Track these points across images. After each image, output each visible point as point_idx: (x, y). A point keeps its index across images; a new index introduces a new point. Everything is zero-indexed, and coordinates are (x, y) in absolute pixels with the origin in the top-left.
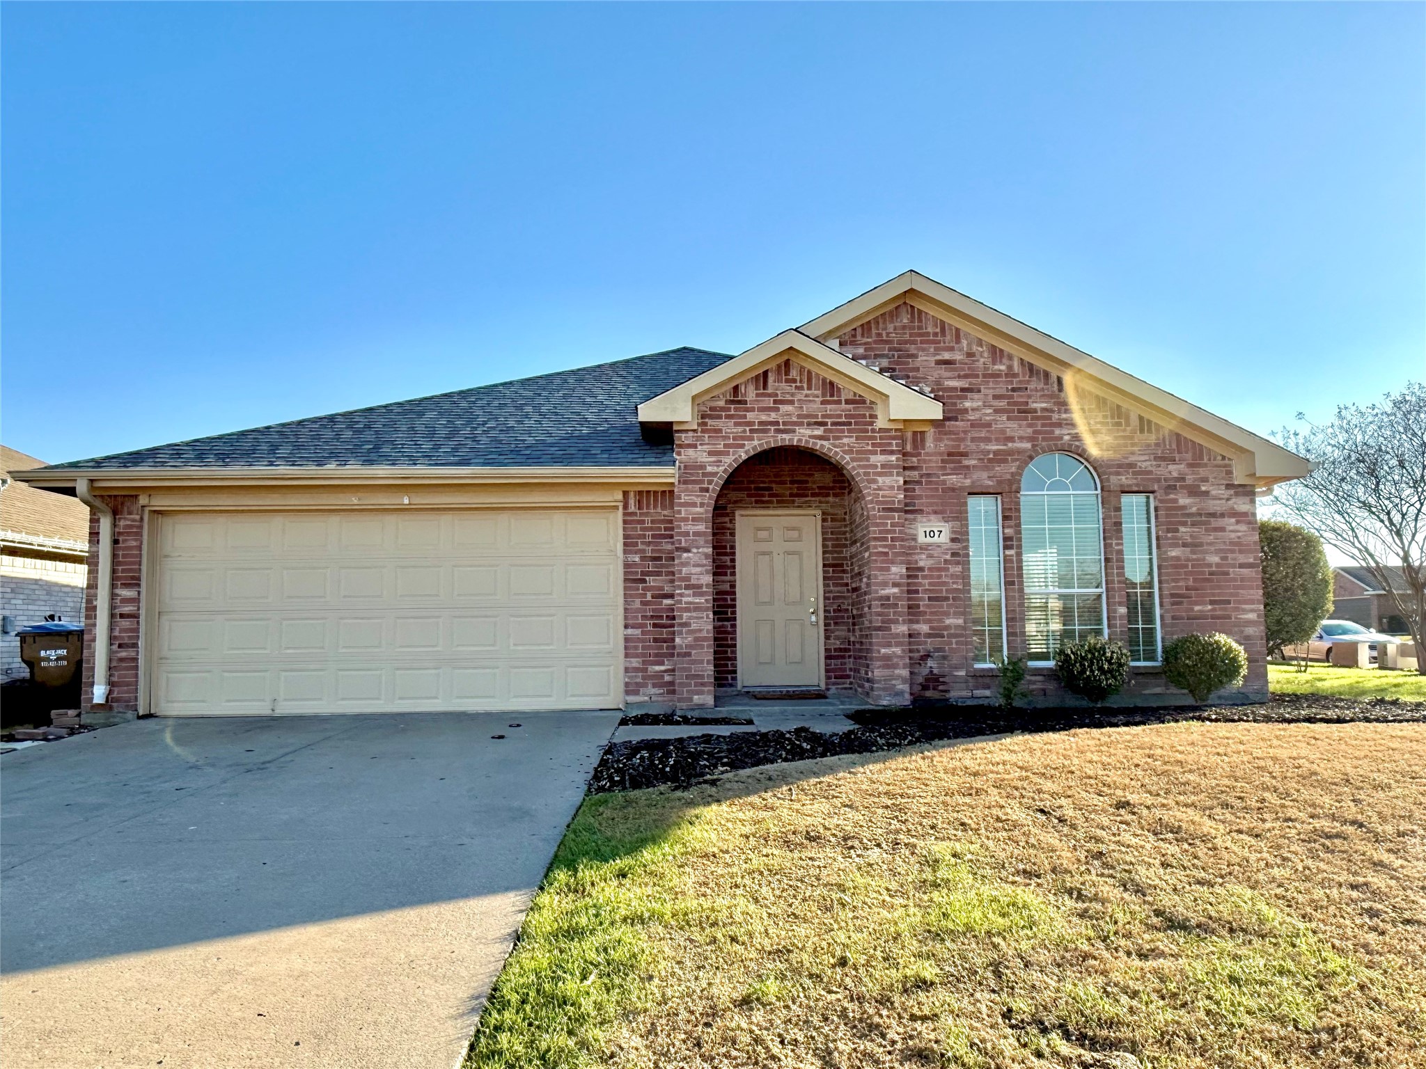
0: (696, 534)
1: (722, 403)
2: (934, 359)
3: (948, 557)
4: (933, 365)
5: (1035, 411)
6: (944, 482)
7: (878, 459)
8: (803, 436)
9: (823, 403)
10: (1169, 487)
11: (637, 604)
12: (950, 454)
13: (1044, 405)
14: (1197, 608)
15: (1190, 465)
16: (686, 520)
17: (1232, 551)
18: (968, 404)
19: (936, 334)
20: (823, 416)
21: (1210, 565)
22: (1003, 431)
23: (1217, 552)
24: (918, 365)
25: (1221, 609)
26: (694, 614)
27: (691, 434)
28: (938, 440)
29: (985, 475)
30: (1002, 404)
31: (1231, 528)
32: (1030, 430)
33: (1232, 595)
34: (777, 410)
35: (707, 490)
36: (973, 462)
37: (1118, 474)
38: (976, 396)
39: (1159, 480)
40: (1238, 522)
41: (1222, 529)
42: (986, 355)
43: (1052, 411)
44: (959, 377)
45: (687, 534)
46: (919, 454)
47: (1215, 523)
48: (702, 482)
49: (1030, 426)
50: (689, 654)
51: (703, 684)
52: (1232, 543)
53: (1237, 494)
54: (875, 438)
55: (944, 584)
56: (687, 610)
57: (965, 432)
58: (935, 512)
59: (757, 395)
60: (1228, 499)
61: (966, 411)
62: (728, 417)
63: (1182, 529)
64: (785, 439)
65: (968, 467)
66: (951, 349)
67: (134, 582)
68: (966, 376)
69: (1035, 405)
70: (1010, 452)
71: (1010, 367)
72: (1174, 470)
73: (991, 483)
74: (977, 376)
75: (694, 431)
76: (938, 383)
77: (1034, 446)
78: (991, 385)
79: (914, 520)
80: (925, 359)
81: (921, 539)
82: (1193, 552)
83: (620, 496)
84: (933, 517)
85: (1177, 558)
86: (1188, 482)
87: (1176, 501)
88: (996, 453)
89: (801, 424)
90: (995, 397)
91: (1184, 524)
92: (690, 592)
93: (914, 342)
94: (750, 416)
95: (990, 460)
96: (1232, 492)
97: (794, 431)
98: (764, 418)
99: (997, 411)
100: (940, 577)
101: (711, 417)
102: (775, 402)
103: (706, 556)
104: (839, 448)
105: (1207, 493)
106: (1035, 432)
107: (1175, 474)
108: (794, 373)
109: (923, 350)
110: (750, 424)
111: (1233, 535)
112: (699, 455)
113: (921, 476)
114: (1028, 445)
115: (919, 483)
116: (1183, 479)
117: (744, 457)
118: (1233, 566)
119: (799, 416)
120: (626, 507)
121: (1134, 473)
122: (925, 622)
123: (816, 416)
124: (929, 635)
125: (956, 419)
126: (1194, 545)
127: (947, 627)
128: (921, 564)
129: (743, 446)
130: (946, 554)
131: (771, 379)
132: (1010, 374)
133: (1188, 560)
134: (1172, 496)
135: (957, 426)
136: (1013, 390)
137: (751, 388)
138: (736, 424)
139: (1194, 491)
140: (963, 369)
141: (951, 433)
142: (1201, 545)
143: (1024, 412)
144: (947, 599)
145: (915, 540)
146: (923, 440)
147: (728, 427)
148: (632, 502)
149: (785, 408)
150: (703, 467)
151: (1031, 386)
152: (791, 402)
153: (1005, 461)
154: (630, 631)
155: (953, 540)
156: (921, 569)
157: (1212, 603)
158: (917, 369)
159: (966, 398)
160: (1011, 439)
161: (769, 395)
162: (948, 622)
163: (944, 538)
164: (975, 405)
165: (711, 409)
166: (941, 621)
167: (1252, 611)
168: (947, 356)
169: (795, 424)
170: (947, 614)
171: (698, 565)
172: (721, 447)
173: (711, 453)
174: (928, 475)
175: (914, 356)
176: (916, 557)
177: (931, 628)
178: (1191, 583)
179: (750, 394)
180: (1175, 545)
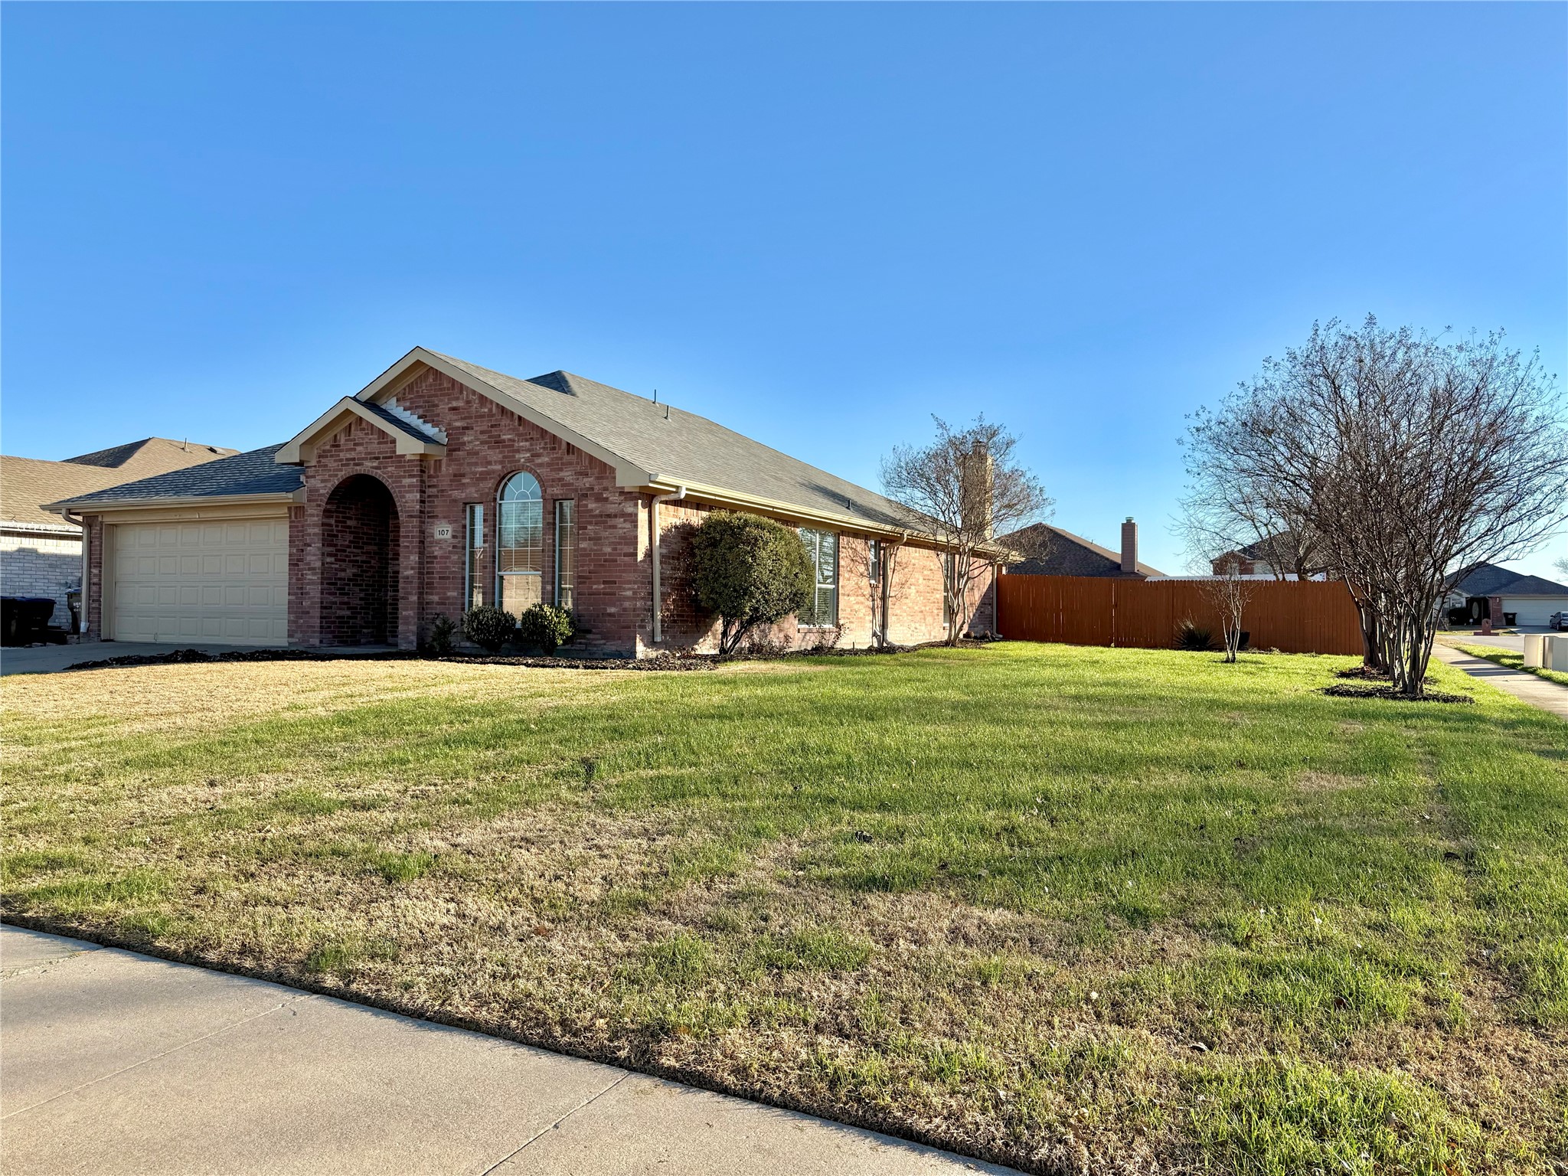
0: (314, 534)
1: (328, 447)
2: (447, 407)
3: (451, 549)
4: (447, 411)
5: (504, 441)
6: (450, 496)
7: (407, 481)
8: (368, 467)
9: (378, 443)
10: (583, 495)
11: (294, 581)
12: (455, 475)
13: (509, 437)
14: (595, 587)
15: (598, 478)
16: (309, 525)
17: (620, 543)
18: (466, 439)
19: (448, 389)
20: (379, 453)
21: (605, 554)
22: (485, 457)
23: (611, 544)
24: (438, 411)
25: (609, 588)
26: (312, 587)
27: (313, 469)
28: (448, 465)
29: (473, 490)
30: (485, 437)
31: (620, 526)
32: (500, 456)
33: (617, 577)
34: (355, 450)
35: (319, 506)
36: (468, 481)
37: (552, 486)
38: (470, 432)
39: (576, 490)
40: (625, 521)
41: (614, 527)
42: (477, 401)
43: (514, 441)
44: (462, 419)
45: (309, 535)
46: (438, 477)
47: (611, 522)
48: (316, 500)
49: (501, 452)
50: (308, 613)
51: (314, 632)
52: (620, 538)
53: (626, 499)
54: (404, 466)
55: (447, 568)
56: (308, 584)
57: (464, 459)
58: (444, 518)
59: (346, 440)
60: (620, 504)
61: (464, 444)
62: (332, 456)
63: (589, 527)
64: (360, 470)
65: (464, 484)
66: (457, 399)
67: (99, 565)
68: (465, 418)
69: (504, 437)
70: (488, 473)
71: (491, 410)
72: (587, 482)
73: (476, 495)
74: (471, 418)
75: (315, 466)
76: (449, 424)
77: (503, 467)
78: (479, 424)
79: (433, 523)
80: (443, 407)
81: (437, 536)
82: (595, 545)
83: (286, 511)
84: (443, 521)
85: (584, 549)
86: (596, 491)
87: (586, 506)
88: (481, 473)
89: (366, 459)
90: (482, 432)
91: (590, 523)
92: (309, 572)
93: (436, 396)
94: (342, 455)
95: (478, 479)
96: (623, 498)
97: (362, 464)
98: (348, 456)
99: (482, 443)
100: (445, 563)
101: (323, 457)
102: (355, 444)
103: (318, 548)
104: (386, 475)
105: (607, 499)
106: (504, 457)
107: (587, 485)
108: (364, 425)
109: (442, 400)
110: (341, 460)
111: (621, 531)
112: (315, 483)
113: (438, 492)
114: (499, 467)
115: (437, 496)
116: (592, 489)
117: (337, 483)
118: (620, 555)
119: (366, 454)
120: (290, 517)
121: (563, 485)
122: (437, 594)
123: (374, 453)
124: (438, 603)
125: (459, 450)
126: (596, 539)
127: (448, 598)
128: (436, 553)
129: (336, 475)
130: (449, 546)
131: (353, 428)
132: (491, 415)
133: (591, 550)
134: (584, 502)
135: (458, 455)
136: (492, 426)
137: (343, 435)
138: (335, 461)
139: (599, 499)
140: (463, 413)
141: (456, 460)
142: (600, 539)
143: (499, 442)
144: (448, 578)
145: (433, 537)
146: (440, 466)
147: (331, 463)
148: (293, 514)
149: (359, 448)
150: (318, 490)
151: (503, 423)
152: (362, 444)
153: (486, 479)
154: (291, 597)
155: (454, 537)
156: (435, 557)
157: (604, 582)
158: (438, 415)
159: (464, 434)
160: (489, 463)
161: (351, 440)
162: (449, 594)
163: (448, 536)
164: (470, 438)
165: (324, 451)
166: (445, 594)
167: (629, 589)
168: (455, 404)
169: (363, 459)
170: (448, 589)
171: (314, 555)
172: (327, 477)
173: (323, 481)
174: (442, 491)
175: (437, 406)
176: (433, 549)
177: (440, 599)
178: (592, 568)
179: (342, 439)
180: (584, 539)
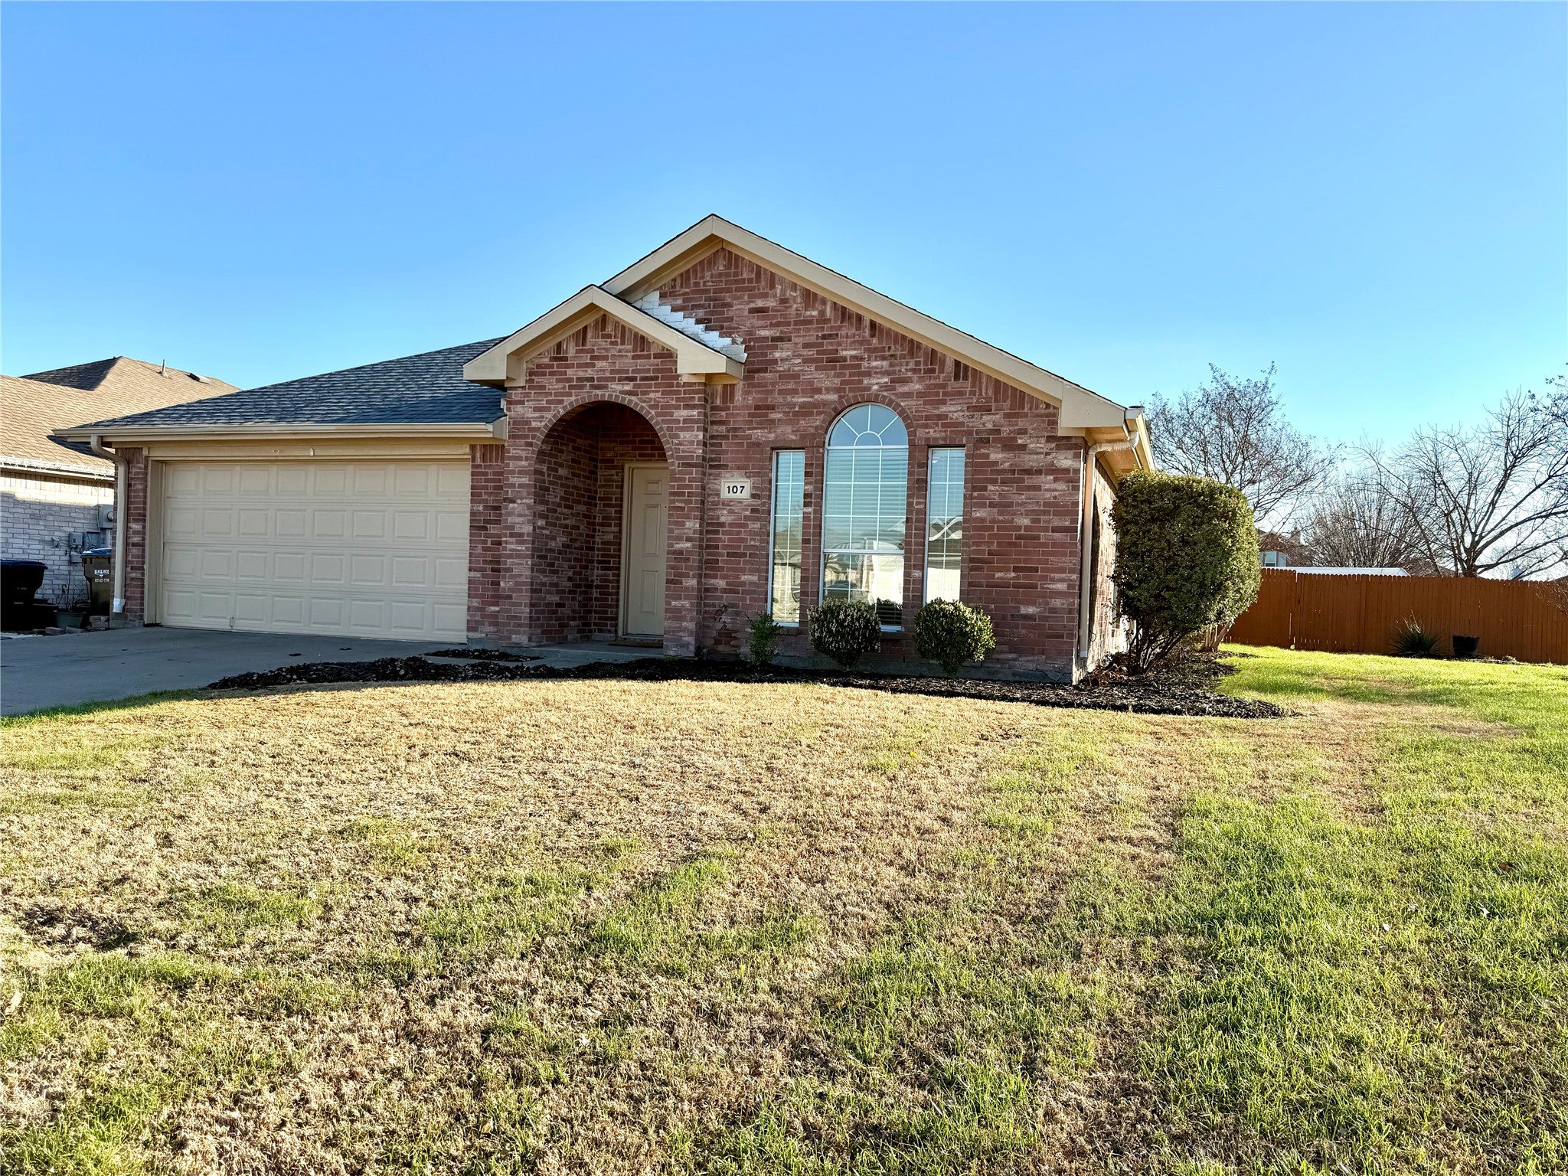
0: (521, 486)
1: (546, 360)
2: (747, 307)
3: (748, 513)
4: (746, 313)
5: (844, 359)
6: (749, 437)
7: (681, 414)
8: (615, 391)
9: (634, 357)
10: (981, 440)
11: (479, 550)
12: (757, 407)
13: (854, 352)
14: (998, 575)
15: (1007, 416)
16: (512, 472)
17: (1045, 513)
18: (777, 355)
19: (750, 281)
20: (634, 371)
21: (1019, 528)
22: (811, 383)
23: (1027, 513)
24: (731, 314)
25: (1025, 577)
26: (516, 561)
27: (520, 391)
28: (746, 393)
29: (789, 429)
30: (811, 353)
31: (1047, 486)
32: (837, 381)
33: (1039, 562)
34: (593, 365)
35: (531, 445)
36: (779, 416)
37: (926, 426)
38: (786, 345)
39: (969, 433)
40: (1056, 480)
41: (1038, 488)
42: (799, 300)
43: (862, 359)
44: (772, 325)
45: (513, 486)
46: (729, 409)
47: (1029, 481)
48: (527, 437)
49: (837, 376)
50: (510, 597)
51: (520, 625)
52: (1046, 504)
53: (1058, 448)
54: (678, 392)
55: (743, 540)
56: (510, 556)
57: (773, 384)
58: (739, 468)
59: (578, 352)
60: (1047, 454)
61: (775, 362)
62: (552, 374)
63: (990, 487)
64: (600, 394)
65: (773, 421)
66: (765, 296)
67: (142, 518)
68: (778, 324)
69: (845, 353)
70: (816, 405)
71: (822, 313)
72: (988, 421)
73: (794, 438)
74: (789, 324)
75: (523, 387)
76: (750, 333)
77: (840, 397)
78: (802, 333)
79: (718, 475)
80: (740, 308)
81: (725, 495)
82: (1000, 513)
83: (467, 450)
84: (736, 473)
85: (982, 520)
86: (1004, 435)
87: (987, 456)
88: (803, 405)
89: (613, 379)
90: (806, 346)
91: (994, 482)
92: (514, 540)
93: (729, 291)
94: (570, 373)
95: (796, 414)
96: (1054, 445)
97: (606, 387)
98: (581, 374)
99: (806, 361)
100: (739, 533)
101: (537, 374)
102: (593, 358)
103: (529, 507)
104: (647, 403)
105: (1023, 447)
106: (842, 383)
107: (990, 426)
108: (609, 329)
109: (738, 298)
110: (570, 380)
111: (1048, 495)
112: (525, 411)
113: (728, 431)
114: (834, 397)
115: (726, 437)
116: (998, 432)
117: (562, 412)
118: (1046, 529)
119: (612, 371)
120: (474, 459)
121: (944, 425)
122: (723, 577)
123: (627, 372)
124: (725, 591)
125: (765, 370)
126: (1003, 506)
127: (743, 584)
128: (722, 519)
129: (561, 402)
130: (746, 510)
131: (589, 335)
132: (823, 320)
133: (993, 521)
134: (983, 451)
135: (764, 378)
136: (824, 337)
137: (572, 344)
138: (558, 381)
139: (1009, 445)
140: (775, 317)
141: (759, 385)
142: (1010, 505)
143: (834, 361)
144: (744, 555)
145: (718, 495)
146: (732, 394)
147: (552, 384)
148: (478, 455)
149: (599, 364)
150: (528, 423)
151: (843, 332)
152: (606, 358)
153: (811, 414)
154: (473, 574)
155: (753, 496)
156: (722, 525)
157: (1016, 569)
158: (731, 319)
159: (776, 347)
160: (818, 391)
161: (587, 351)
162: (744, 578)
163: (745, 495)
164: (785, 354)
165: (539, 366)
166: (737, 577)
167: (1062, 580)
168: (760, 303)
169: (607, 379)
170: (743, 571)
171: (520, 515)
172: (544, 403)
173: (536, 409)
174: (735, 430)
175: (730, 305)
176: (719, 513)
177: (728, 584)
178: (994, 547)
179: (571, 350)
180: (983, 505)
